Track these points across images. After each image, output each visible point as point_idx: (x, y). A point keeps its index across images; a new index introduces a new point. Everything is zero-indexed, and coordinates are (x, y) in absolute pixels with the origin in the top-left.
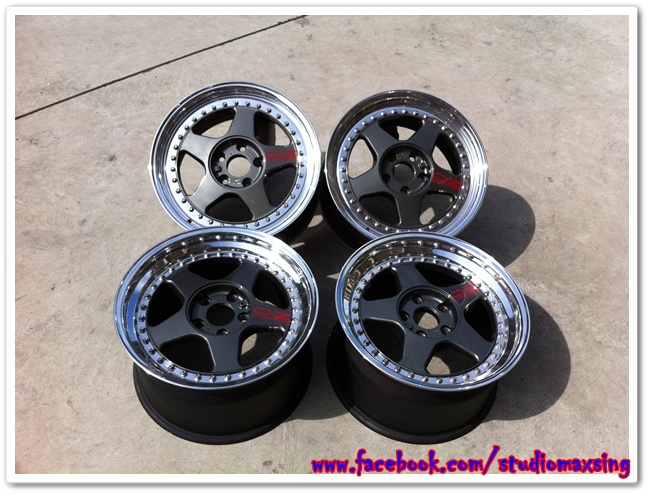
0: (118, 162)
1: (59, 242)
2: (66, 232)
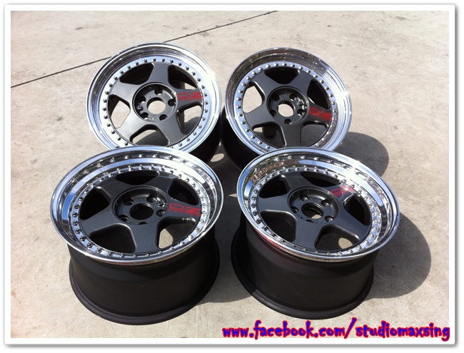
0: (64, 121)
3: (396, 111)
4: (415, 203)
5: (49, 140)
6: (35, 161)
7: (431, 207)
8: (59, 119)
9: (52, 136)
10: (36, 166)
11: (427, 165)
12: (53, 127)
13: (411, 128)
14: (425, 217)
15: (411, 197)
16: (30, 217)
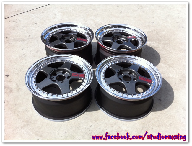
0: (37, 24)
1: (23, 40)
2: (25, 38)
3: (153, 17)
4: (159, 43)
5: (33, 30)
6: (30, 36)
7: (165, 44)
8: (36, 24)
9: (34, 29)
10: (30, 37)
11: (164, 33)
12: (34, 26)
13: (158, 22)
14: (162, 47)
15: (158, 42)
16: (31, 51)
